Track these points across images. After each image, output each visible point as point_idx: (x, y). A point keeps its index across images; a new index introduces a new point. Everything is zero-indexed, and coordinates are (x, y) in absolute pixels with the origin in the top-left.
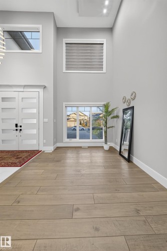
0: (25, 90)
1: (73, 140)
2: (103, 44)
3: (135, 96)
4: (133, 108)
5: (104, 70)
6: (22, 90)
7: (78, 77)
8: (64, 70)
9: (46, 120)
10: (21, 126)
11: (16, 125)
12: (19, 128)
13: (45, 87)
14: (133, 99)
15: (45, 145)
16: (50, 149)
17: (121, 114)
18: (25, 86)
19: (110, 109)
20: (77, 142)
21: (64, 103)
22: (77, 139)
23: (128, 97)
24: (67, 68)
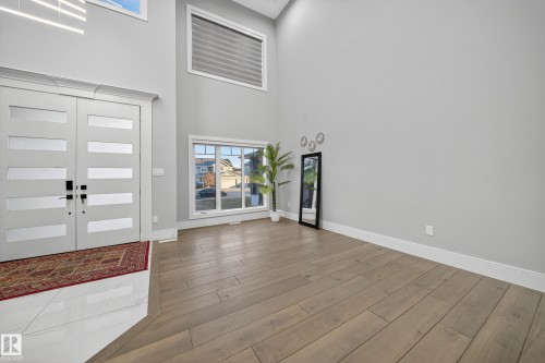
0: (98, 95)
1: (210, 212)
2: (261, 41)
3: (323, 139)
4: (319, 154)
5: (265, 87)
6: (90, 94)
7: (218, 89)
8: (190, 70)
9: (160, 171)
10: (84, 187)
11: (69, 185)
12: (77, 192)
13: (156, 98)
14: (320, 143)
15: (155, 227)
16: (169, 235)
17: (297, 163)
18: (98, 88)
19: (280, 154)
20: (217, 215)
21: (191, 137)
22: (218, 210)
23: (311, 138)
24: (196, 66)
